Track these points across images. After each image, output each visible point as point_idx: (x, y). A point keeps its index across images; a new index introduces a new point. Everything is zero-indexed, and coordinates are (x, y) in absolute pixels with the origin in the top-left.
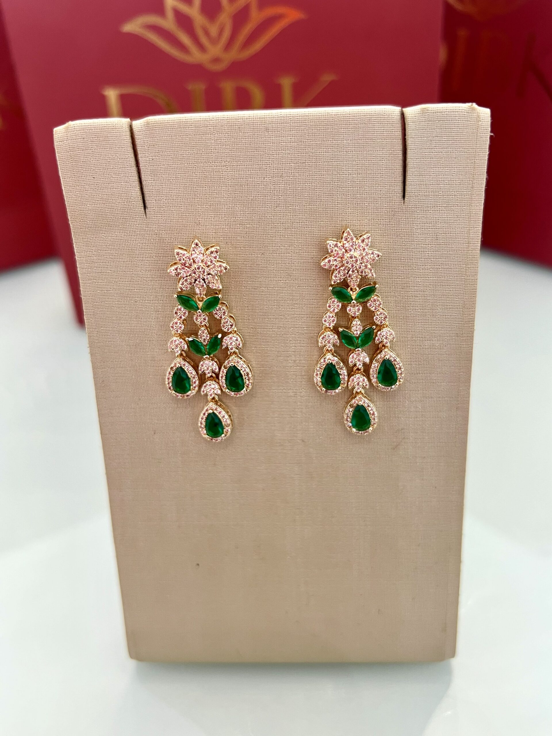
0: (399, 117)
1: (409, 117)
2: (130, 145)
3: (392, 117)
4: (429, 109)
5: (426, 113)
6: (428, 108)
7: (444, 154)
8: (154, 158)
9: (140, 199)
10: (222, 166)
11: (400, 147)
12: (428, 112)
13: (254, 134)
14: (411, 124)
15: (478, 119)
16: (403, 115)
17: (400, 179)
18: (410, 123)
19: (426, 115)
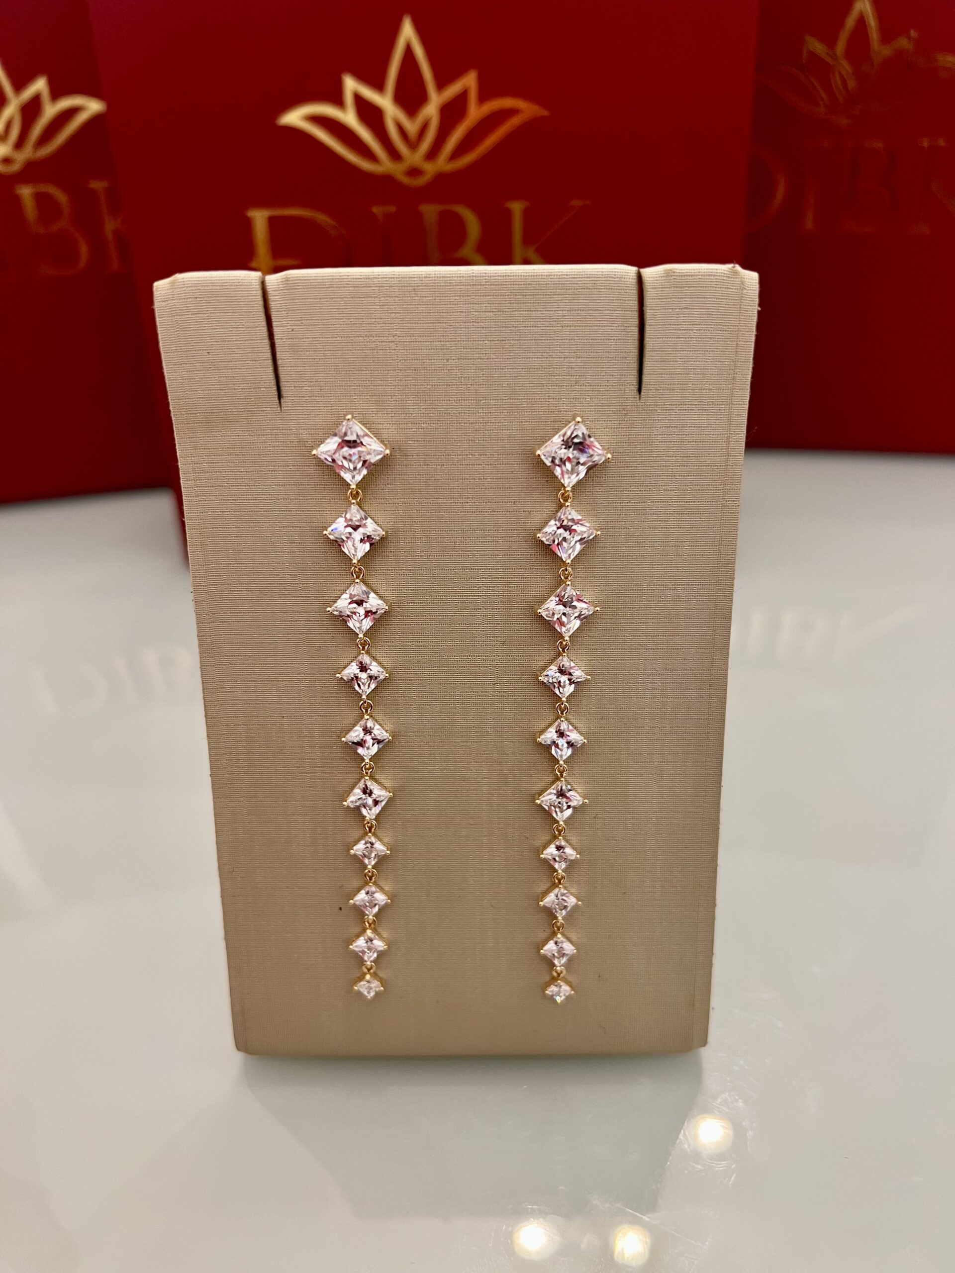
0: (635, 281)
1: (647, 281)
2: (261, 309)
3: (626, 280)
4: (675, 271)
5: (671, 276)
6: (674, 269)
7: (695, 333)
8: (294, 327)
9: (274, 385)
10: (389, 342)
11: (635, 321)
12: (674, 275)
13: (435, 299)
14: (651, 290)
15: (743, 286)
16: (640, 278)
17: (635, 365)
18: (649, 290)
19: (671, 279)
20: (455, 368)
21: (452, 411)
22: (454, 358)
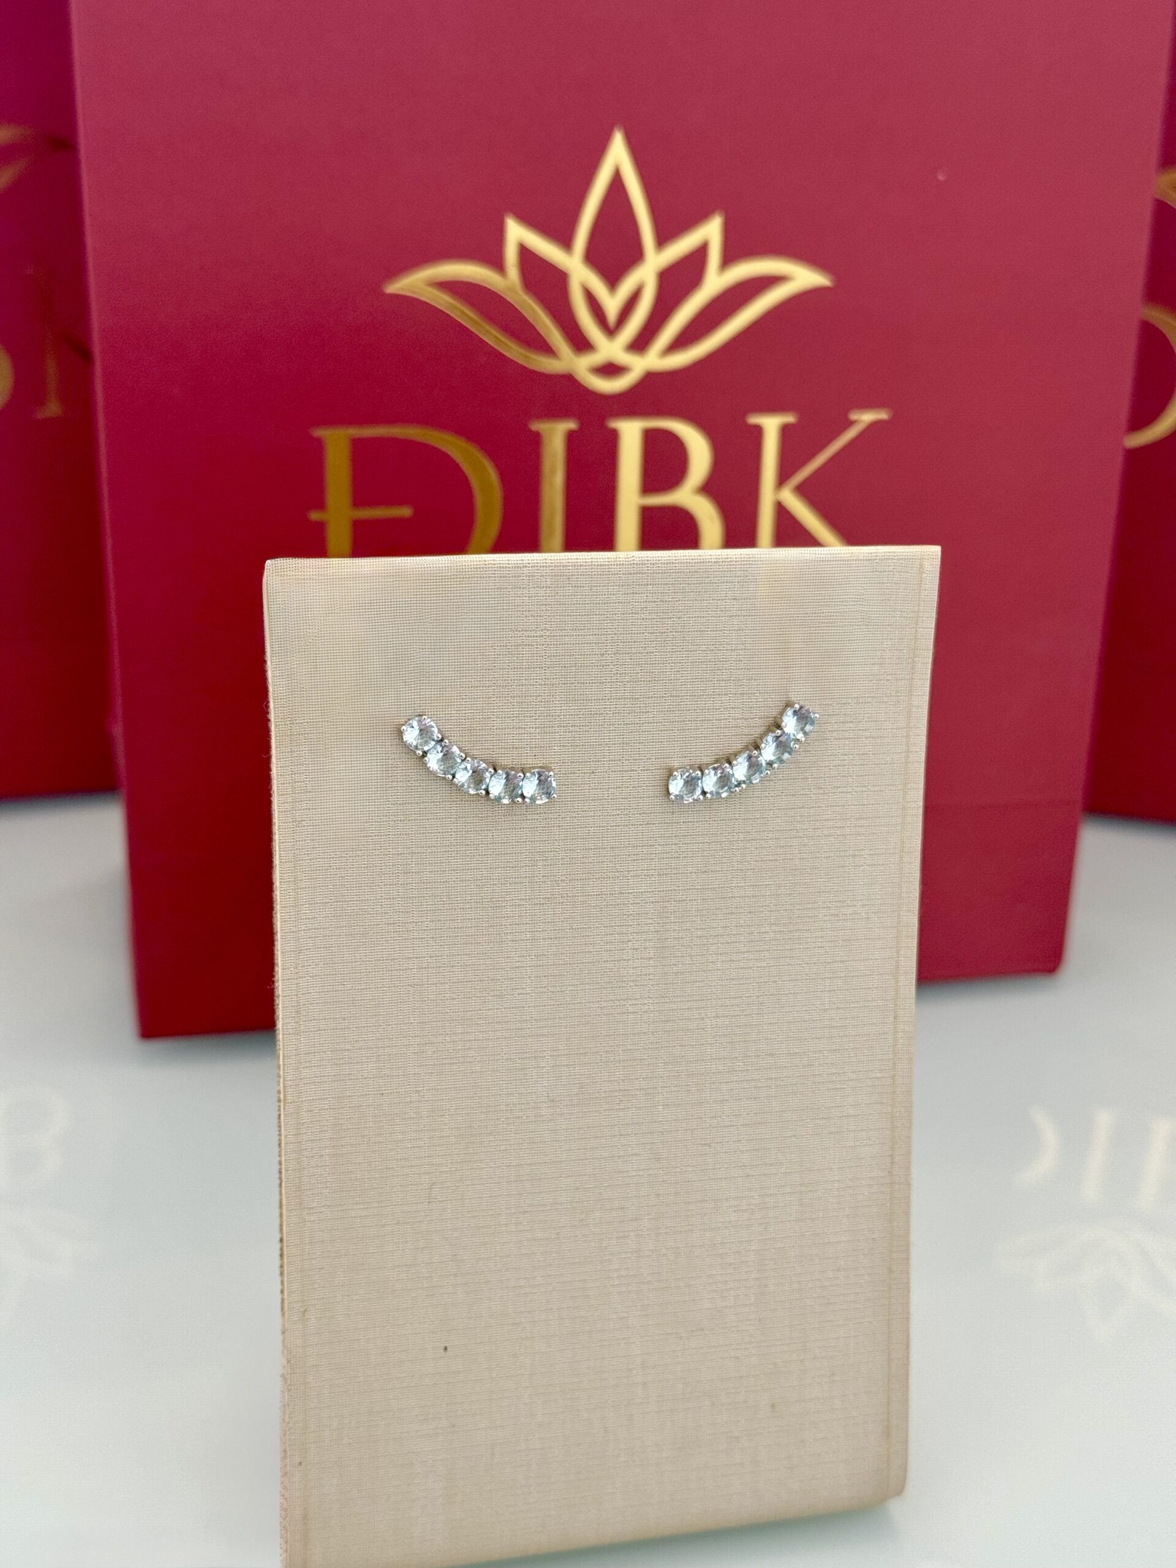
10: (537, 636)
13: (591, 589)
20: (610, 664)
21: (604, 711)
22: (610, 652)
